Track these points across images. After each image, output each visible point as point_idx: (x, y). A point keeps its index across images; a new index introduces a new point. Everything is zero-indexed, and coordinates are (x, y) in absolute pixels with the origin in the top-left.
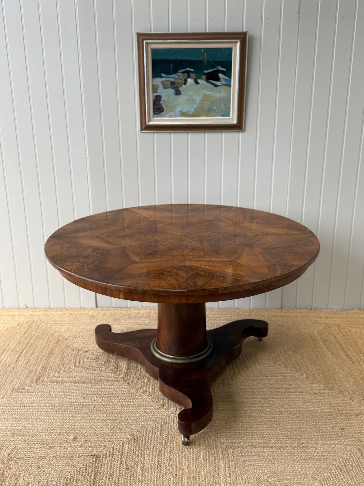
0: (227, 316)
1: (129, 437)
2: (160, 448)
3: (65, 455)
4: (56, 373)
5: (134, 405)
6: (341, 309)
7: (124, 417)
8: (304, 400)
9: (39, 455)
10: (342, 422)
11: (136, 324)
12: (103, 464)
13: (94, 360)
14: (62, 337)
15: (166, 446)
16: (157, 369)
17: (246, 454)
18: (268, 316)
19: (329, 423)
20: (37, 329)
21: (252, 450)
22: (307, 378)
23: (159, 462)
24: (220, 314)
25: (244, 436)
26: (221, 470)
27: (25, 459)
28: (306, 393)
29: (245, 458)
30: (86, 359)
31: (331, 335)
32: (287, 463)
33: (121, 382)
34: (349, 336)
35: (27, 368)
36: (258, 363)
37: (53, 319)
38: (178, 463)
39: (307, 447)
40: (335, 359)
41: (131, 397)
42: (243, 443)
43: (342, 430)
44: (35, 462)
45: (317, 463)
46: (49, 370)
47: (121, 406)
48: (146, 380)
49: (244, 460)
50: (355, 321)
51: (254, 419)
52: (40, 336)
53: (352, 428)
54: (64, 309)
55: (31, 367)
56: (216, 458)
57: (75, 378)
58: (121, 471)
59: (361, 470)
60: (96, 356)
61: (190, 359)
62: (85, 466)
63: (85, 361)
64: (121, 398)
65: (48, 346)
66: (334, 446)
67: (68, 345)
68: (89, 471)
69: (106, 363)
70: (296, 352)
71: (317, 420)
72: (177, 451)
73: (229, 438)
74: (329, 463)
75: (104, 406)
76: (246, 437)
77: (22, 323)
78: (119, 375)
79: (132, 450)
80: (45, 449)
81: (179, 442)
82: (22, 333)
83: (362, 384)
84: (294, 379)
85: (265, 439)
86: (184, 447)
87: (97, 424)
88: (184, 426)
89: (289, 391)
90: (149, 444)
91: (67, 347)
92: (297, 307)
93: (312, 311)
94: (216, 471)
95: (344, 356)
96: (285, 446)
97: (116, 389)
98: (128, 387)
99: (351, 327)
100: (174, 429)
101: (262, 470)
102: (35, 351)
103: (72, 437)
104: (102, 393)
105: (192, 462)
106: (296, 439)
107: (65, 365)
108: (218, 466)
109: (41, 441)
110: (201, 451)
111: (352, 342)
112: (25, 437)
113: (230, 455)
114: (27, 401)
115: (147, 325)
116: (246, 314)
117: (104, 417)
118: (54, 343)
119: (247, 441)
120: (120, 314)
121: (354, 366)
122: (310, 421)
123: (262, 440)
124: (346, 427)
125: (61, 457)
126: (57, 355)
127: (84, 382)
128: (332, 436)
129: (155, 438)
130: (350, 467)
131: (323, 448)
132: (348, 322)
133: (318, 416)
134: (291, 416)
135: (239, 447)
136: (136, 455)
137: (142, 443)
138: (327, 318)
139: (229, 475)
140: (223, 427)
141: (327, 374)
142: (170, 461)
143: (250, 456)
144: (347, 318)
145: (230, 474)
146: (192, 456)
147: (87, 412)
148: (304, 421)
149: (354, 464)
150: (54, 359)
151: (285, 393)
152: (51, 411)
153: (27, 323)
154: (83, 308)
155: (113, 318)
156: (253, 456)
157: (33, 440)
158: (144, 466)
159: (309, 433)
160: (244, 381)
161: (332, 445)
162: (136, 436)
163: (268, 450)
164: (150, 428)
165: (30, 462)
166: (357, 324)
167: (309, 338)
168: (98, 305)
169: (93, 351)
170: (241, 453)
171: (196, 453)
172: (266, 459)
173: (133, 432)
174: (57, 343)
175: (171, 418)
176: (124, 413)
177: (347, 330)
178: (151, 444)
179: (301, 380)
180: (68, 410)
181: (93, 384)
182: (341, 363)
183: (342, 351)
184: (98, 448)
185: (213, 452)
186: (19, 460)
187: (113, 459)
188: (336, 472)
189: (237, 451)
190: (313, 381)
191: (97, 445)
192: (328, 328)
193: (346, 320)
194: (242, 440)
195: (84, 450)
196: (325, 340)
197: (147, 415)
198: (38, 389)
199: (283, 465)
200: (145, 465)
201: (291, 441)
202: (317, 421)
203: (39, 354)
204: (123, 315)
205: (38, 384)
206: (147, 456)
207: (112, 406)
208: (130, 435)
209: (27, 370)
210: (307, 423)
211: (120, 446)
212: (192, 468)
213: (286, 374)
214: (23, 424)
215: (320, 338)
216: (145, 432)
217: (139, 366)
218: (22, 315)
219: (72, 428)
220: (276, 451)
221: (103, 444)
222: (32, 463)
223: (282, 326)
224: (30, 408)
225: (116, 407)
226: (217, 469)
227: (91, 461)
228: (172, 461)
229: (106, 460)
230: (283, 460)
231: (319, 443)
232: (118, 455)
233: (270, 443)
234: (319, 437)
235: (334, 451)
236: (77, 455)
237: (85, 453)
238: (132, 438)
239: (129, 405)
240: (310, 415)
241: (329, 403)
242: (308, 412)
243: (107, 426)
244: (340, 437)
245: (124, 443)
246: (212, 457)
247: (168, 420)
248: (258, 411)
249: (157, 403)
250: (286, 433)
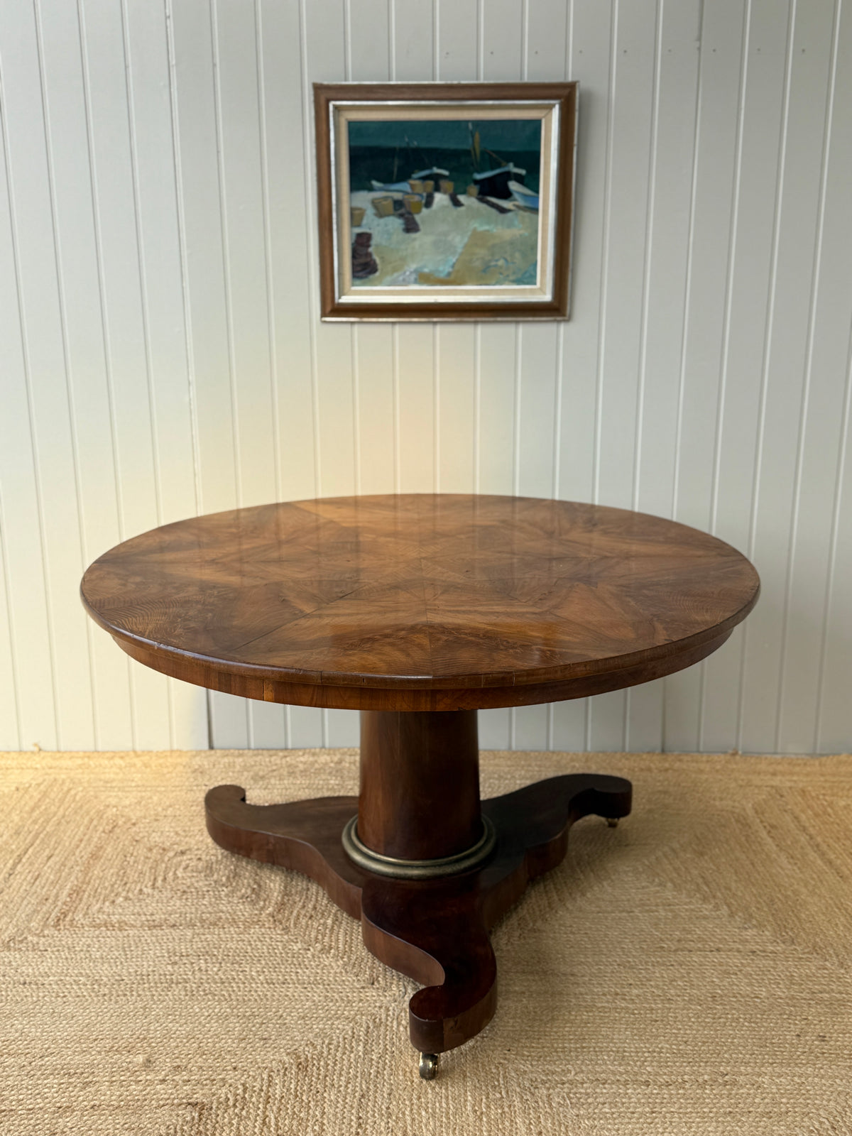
0: (530, 768)
1: (286, 1059)
2: (364, 1086)
3: (122, 1103)
4: (107, 904)
5: (299, 980)
6: (807, 754)
7: (274, 1010)
8: (725, 968)
9: (56, 1102)
10: (821, 1021)
11: (307, 788)
12: (217, 1125)
13: (200, 872)
14: (123, 819)
15: (378, 1080)
16: (357, 892)
17: (582, 1100)
18: (629, 769)
19: (790, 1023)
20: (62, 801)
21: (598, 1090)
22: (732, 915)
23: (361, 1121)
24: (513, 766)
25: (577, 1056)
27: (20, 1112)
28: (730, 950)
29: (579, 1109)
30: (181, 870)
31: (784, 813)
32: (686, 1123)
33: (267, 926)
34: (829, 815)
36: (609, 881)
37: (102, 777)
38: (409, 1122)
39: (734, 1083)
40: (798, 871)
41: (293, 961)
42: (573, 1073)
43: (824, 1041)
44: (46, 1121)
45: (762, 1123)
46: (89, 896)
47: (267, 983)
48: (329, 922)
49: (577, 1116)
50: (842, 782)
51: (602, 1014)
52: (68, 815)
53: (847, 1035)
54: (132, 754)
55: (45, 890)
56: (506, 1109)
57: (152, 914)
60: (205, 865)
61: (440, 865)
62: (172, 1131)
63: (180, 875)
64: (267, 964)
65: (89, 840)
66: (803, 1079)
67: (137, 838)
69: (232, 880)
70: (702, 854)
71: (759, 1016)
72: (406, 1093)
73: (538, 1061)
74: (793, 1122)
75: (223, 983)
76: (581, 1057)
77: (27, 785)
78: (262, 908)
79: (292, 1091)
80: (71, 1089)
81: (411, 1072)
82: (27, 808)
84: (697, 918)
85: (629, 1064)
86: (424, 1082)
87: (204, 1026)
88: (425, 1028)
89: (686, 946)
90: (335, 1077)
91: (134, 843)
92: (701, 749)
93: (737, 757)
95: (819, 862)
96: (680, 1081)
97: (255, 941)
98: (286, 937)
99: (833, 795)
100: (400, 1039)
102: (57, 852)
103: (141, 1059)
104: (218, 952)
105: (444, 1120)
106: (707, 1062)
107: (128, 885)
108: (511, 1131)
109: (62, 1069)
110: (469, 1093)
111: (838, 831)
112: (23, 1059)
113: (540, 1103)
114: (30, 970)
115: (332, 789)
116: (577, 765)
117: (222, 1011)
118: (104, 832)
119: (584, 1068)
120: (269, 764)
121: (845, 887)
122: (741, 1020)
123: (620, 1065)
124: (831, 1033)
125: (111, 1108)
126: (110, 860)
127: (174, 925)
128: (799, 1056)
129: (352, 1060)
130: (845, 1133)
131: (776, 1084)
132: (827, 785)
133: (760, 1006)
134: (693, 1007)
135: (563, 1084)
136: (304, 1104)
137: (319, 1074)
138: (774, 774)
140: (523, 1033)
141: (780, 905)
142: (388, 1117)
143: (592, 1106)
144: (822, 775)
146: (444, 1105)
147: (182, 997)
148: (727, 1018)
150: (103, 871)
151: (676, 950)
152: (90, 996)
153: (39, 785)
154: (177, 750)
155: (252, 773)
156: (600, 1106)
157: (42, 1065)
158: (323, 1130)
159: (740, 1048)
160: (575, 923)
161: (800, 1077)
162: (303, 1057)
163: (637, 1091)
164: (338, 1037)
165: (32, 1122)
166: (847, 787)
167: (733, 820)
168: (216, 744)
169: (200, 852)
170: (570, 1098)
171: (454, 1099)
172: (633, 1113)
173: (295, 1047)
174: (110, 832)
175: (391, 1013)
176: (274, 1001)
177: (825, 803)
178: (341, 1075)
179: (717, 921)
180: (134, 993)
181: (197, 931)
182: (813, 879)
183: (815, 852)
184: (206, 1085)
185: (498, 1095)
186: (5, 1116)
187: (244, 1113)
189: (559, 1093)
190: (745, 923)
191: (206, 1076)
192: (778, 797)
193: (822, 779)
194: (570, 1067)
195: (170, 1091)
196: (773, 827)
197: (331, 1004)
198: (60, 940)
199: (675, 1127)
200: (325, 1127)
201: (695, 1068)
202: (757, 1018)
203: (66, 859)
204: (274, 768)
205: (59, 930)
206: (330, 1105)
207: (244, 983)
208: (288, 1054)
209: (35, 895)
210: (734, 1024)
211: (263, 1079)
212: (444, 1134)
213: (677, 907)
214: (20, 1026)
215: (758, 821)
216: (327, 1046)
217: (314, 888)
218: (28, 768)
219: (142, 1036)
220: (658, 1094)
221: (219, 1075)
222: (38, 1122)
223: (665, 792)
224: (38, 988)
225: (253, 985)
227: (188, 1119)
228: (394, 1118)
229: (225, 1115)
230: (676, 1115)
231: (766, 1074)
232: (256, 1103)
233: (642, 1074)
234: (764, 1059)
235: (803, 1092)
236: (153, 1102)
237: (174, 1099)
238: (292, 1061)
239: (286, 980)
240: (742, 1005)
241: (786, 975)
242: (736, 997)
243: (229, 1031)
244: (818, 1057)
245: (272, 1073)
246: (496, 1109)
247: (383, 1016)
248: (611, 995)
249: (357, 976)
250: (681, 1047)
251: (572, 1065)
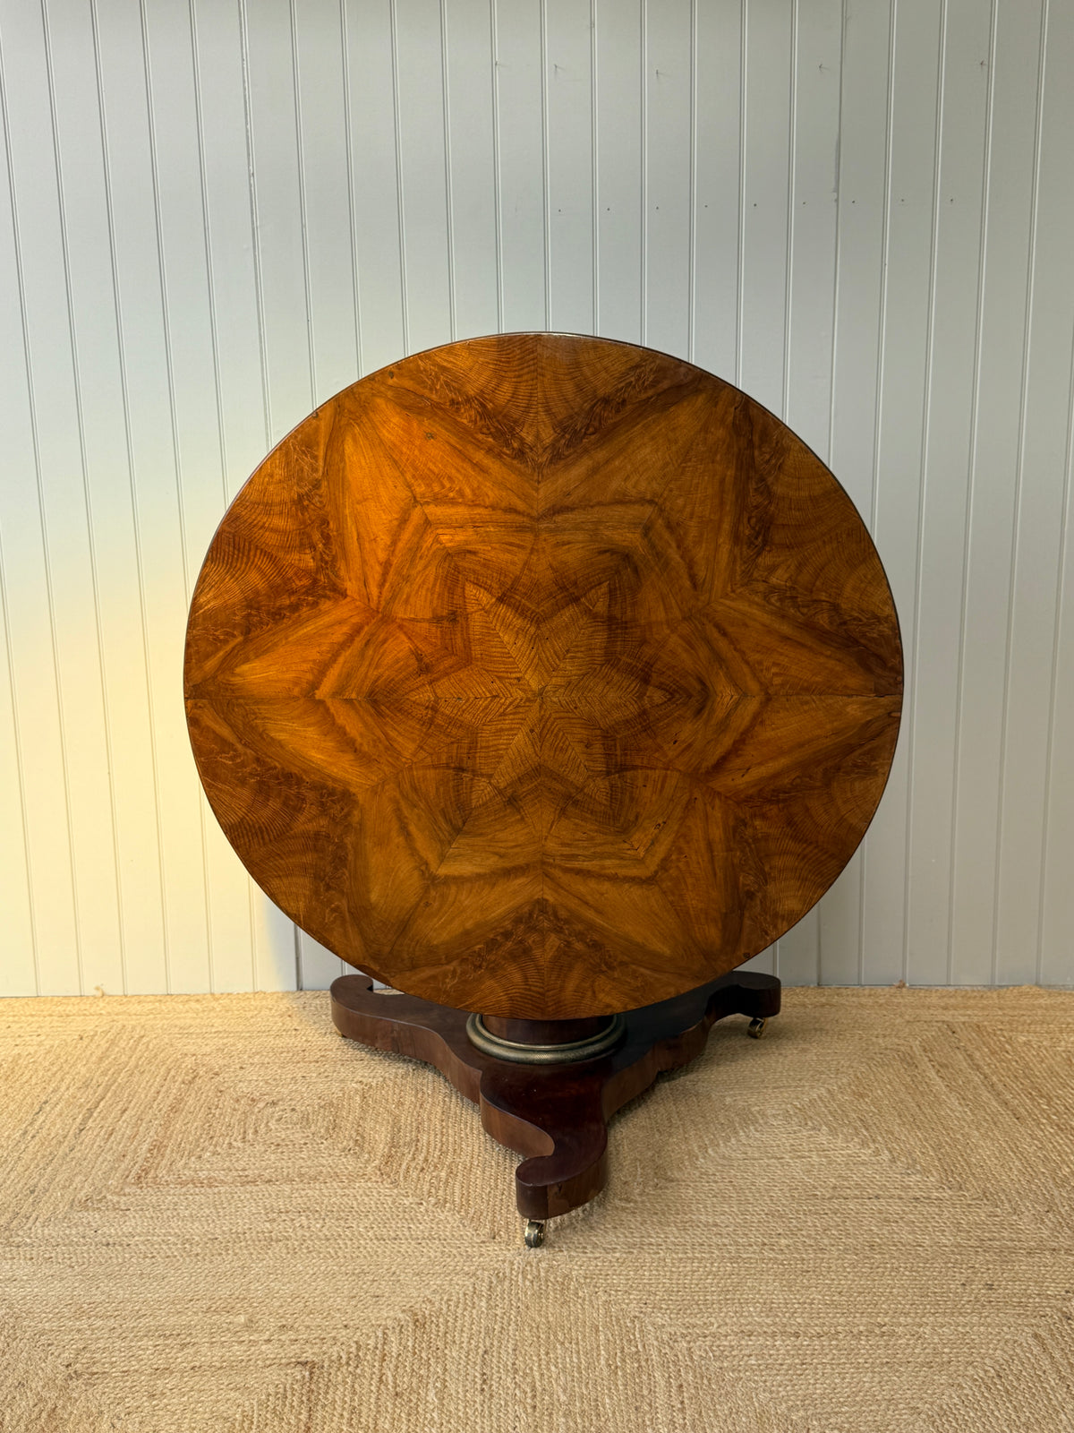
1: (401, 1316)
2: (487, 1342)
3: (225, 1364)
4: (193, 1159)
5: (411, 1235)
6: (985, 986)
7: (386, 1267)
8: (884, 1215)
9: (152, 1364)
10: (989, 1269)
13: (295, 1124)
14: (205, 1069)
15: (502, 1336)
17: (726, 1353)
19: (955, 1272)
20: (133, 1050)
21: (743, 1342)
22: (893, 1160)
23: (485, 1377)
25: (720, 1309)
26: (657, 1394)
27: (114, 1374)
28: (890, 1197)
29: (723, 1362)
30: (273, 1122)
31: (957, 1051)
33: (374, 1179)
34: (1007, 1052)
35: (112, 1149)
36: (757, 1126)
37: (177, 1022)
38: (537, 1377)
39: (892, 1334)
40: (969, 1113)
41: (404, 1217)
42: (716, 1325)
43: (991, 1289)
44: (144, 1383)
45: (922, 1373)
46: (172, 1151)
47: (377, 1238)
48: (443, 1174)
49: (721, 1368)
50: (1023, 1015)
51: (747, 1265)
52: (142, 1065)
53: (1017, 1283)
54: (209, 997)
55: (121, 1146)
56: (643, 1363)
58: (383, 1400)
59: (1042, 1387)
60: (301, 1116)
62: (281, 1390)
63: (273, 1127)
64: (376, 1219)
65: (167, 1091)
67: (222, 1089)
68: (293, 1401)
69: (331, 1132)
70: (861, 1095)
71: (921, 1265)
72: (532, 1348)
73: (677, 1314)
74: (955, 1372)
75: (328, 1240)
76: (724, 1310)
77: (92, 1033)
78: (368, 1161)
79: (410, 1348)
80: (167, 1350)
82: (94, 1058)
83: (1043, 1173)
84: (854, 1164)
85: (778, 1316)
87: (310, 1285)
89: (841, 1193)
90: (456, 1333)
91: (219, 1094)
92: (863, 982)
93: (904, 990)
94: (643, 1396)
95: (994, 1103)
96: (833, 1332)
97: (361, 1196)
98: (395, 1191)
99: (1012, 1031)
100: (526, 1294)
101: (771, 1392)
102: (132, 1104)
103: (242, 1319)
104: (321, 1207)
105: (576, 1374)
106: (863, 1313)
107: (215, 1139)
108: (649, 1384)
109: (157, 1331)
110: (602, 1348)
111: (1016, 1069)
112: (113, 1321)
113: (681, 1357)
114: (113, 1231)
117: (329, 1269)
118: (183, 1082)
119: (727, 1321)
121: (1021, 1129)
122: (901, 1269)
123: (768, 1316)
124: (1000, 1281)
125: (213, 1369)
126: (193, 1112)
127: (270, 1181)
128: (964, 1305)
129: (474, 1316)
130: (1012, 1381)
131: (939, 1335)
132: (1006, 1019)
133: (923, 1255)
135: (705, 1337)
136: (423, 1361)
137: (438, 1331)
138: (946, 1008)
139: (679, 1406)
140: (661, 1286)
141: (949, 1150)
142: (515, 1373)
143: (737, 1359)
144: (1001, 1008)
145: (682, 1402)
147: (283, 1255)
148: (886, 1268)
149: (1024, 1373)
150: (186, 1125)
151: (831, 1198)
152: (182, 1256)
153: (105, 1033)
154: (261, 992)
156: (746, 1358)
157: (134, 1327)
158: (446, 1387)
159: (899, 1298)
161: (964, 1326)
162: (420, 1314)
163: (786, 1343)
165: (128, 1384)
166: (1028, 1021)
167: (897, 1059)
168: (306, 983)
169: (293, 1103)
170: (713, 1351)
172: (781, 1365)
173: (410, 1304)
174: (191, 1082)
175: (515, 1267)
176: (385, 1257)
177: (1003, 1039)
178: (462, 1331)
179: (876, 1167)
180: (230, 1252)
181: (296, 1187)
182: (986, 1120)
183: (990, 1092)
184: (316, 1344)
185: (634, 1349)
186: (98, 1379)
187: (358, 1371)
188: (974, 1395)
189: (700, 1346)
190: (908, 1169)
191: (314, 1336)
192: (950, 1033)
193: (1000, 1013)
194: (713, 1320)
195: (277, 1351)
196: (943, 1066)
197: (449, 1260)
198: (143, 1199)
199: (828, 1378)
200: (446, 1384)
201: (849, 1319)
202: (919, 1267)
203: (142, 1112)
205: (141, 1188)
206: (452, 1362)
207: (352, 1240)
209: (111, 1151)
210: (893, 1274)
211: (377, 1337)
212: (577, 1389)
213: (833, 1152)
214: (106, 1289)
215: (926, 1059)
216: (446, 1303)
218: (91, 1014)
219: (241, 1296)
220: (808, 1345)
221: (329, 1333)
222: (135, 1384)
224: (123, 1249)
225: (361, 1242)
226: (645, 1392)
227: (298, 1377)
228: (521, 1374)
230: (828, 1366)
231: (927, 1324)
232: (371, 1361)
233: (791, 1325)
234: (926, 1308)
235: (967, 1341)
236: (259, 1362)
237: (281, 1358)
238: (408, 1318)
239: (397, 1235)
240: (902, 1254)
241: (953, 1222)
242: (895, 1246)
243: (338, 1289)
244: (985, 1306)
245: (387, 1331)
246: (632, 1363)
247: (508, 1271)
248: (758, 1246)
249: (476, 1230)
250: (834, 1298)
251: (715, 1318)
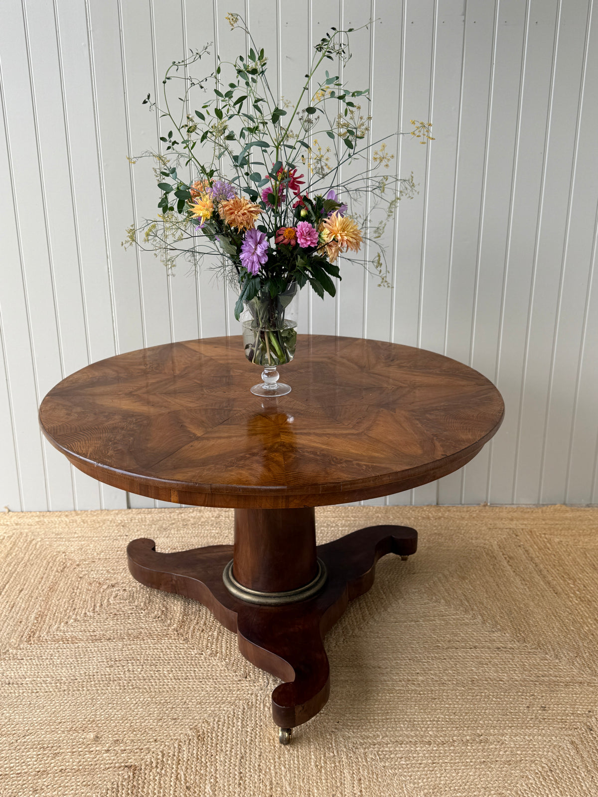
0: (348, 519)
1: (189, 732)
2: (243, 751)
3: (81, 767)
4: (63, 624)
5: (196, 676)
6: (534, 505)
7: (180, 698)
8: (480, 660)
9: (35, 768)
10: (543, 696)
11: (197, 536)
12: (145, 781)
13: (125, 600)
14: (70, 562)
15: (252, 746)
16: (234, 615)
17: (387, 756)
18: (415, 518)
19: (523, 699)
20: (27, 549)
21: (397, 749)
22: (484, 622)
23: (242, 775)
24: (336, 517)
25: (383, 725)
26: (346, 786)
27: (12, 776)
28: (483, 648)
29: (385, 762)
30: (112, 598)
31: (519, 548)
32: (455, 770)
33: (173, 638)
34: (548, 549)
35: (12, 617)
36: (403, 599)
37: (54, 530)
38: (273, 775)
39: (486, 741)
40: (527, 590)
41: (191, 663)
42: (381, 737)
43: (544, 710)
44: (30, 782)
45: (504, 769)
46: (50, 619)
47: (175, 678)
48: (215, 634)
49: (384, 767)
50: (557, 524)
51: (399, 695)
52: (32, 560)
53: (560, 706)
54: (73, 513)
55: (19, 615)
56: (337, 764)
57: (94, 631)
58: (178, 792)
59: (576, 777)
60: (129, 594)
61: (289, 596)
62: (115, 786)
63: (112, 602)
64: (174, 665)
65: (47, 577)
66: (531, 737)
67: (81, 576)
68: (123, 793)
69: (147, 605)
70: (464, 578)
71: (502, 694)
72: (271, 754)
73: (357, 729)
74: (524, 768)
75: (145, 680)
76: (386, 726)
78: (169, 625)
79: (195, 755)
81: (274, 739)
83: (573, 630)
84: (461, 625)
85: (418, 730)
86: (283, 746)
87: (134, 711)
88: (283, 712)
89: (454, 645)
90: (223, 744)
91: (79, 579)
92: (463, 502)
93: (487, 507)
94: (337, 787)
95: (542, 583)
96: (451, 741)
97: (165, 649)
98: (186, 645)
99: (551, 535)
100: (266, 717)
101: (414, 783)
102: (26, 587)
103: (92, 735)
104: (141, 657)
105: (297, 772)
106: (468, 727)
107: (76, 610)
108: (341, 779)
109: (39, 744)
110: (312, 753)
111: (554, 560)
112: (11, 738)
113: (360, 759)
114: (12, 674)
115: (214, 537)
116: (380, 515)
117: (145, 699)
118: (57, 571)
119: (388, 733)
120: (169, 519)
121: (559, 601)
122: (491, 697)
123: (412, 730)
124: (549, 705)
125: (73, 771)
126: (63, 592)
127: (110, 639)
128: (528, 721)
129: (234, 732)
130: (558, 774)
131: (514, 741)
132: (547, 527)
133: (503, 687)
134: (459, 688)
135: (374, 745)
136: (203, 764)
137: (212, 743)
138: (512, 520)
139: (359, 793)
140: (347, 710)
141: (516, 615)
142: (260, 772)
143: (393, 760)
144: (544, 520)
145: (361, 791)
146: (296, 762)
147: (117, 690)
148: (481, 696)
149: (565, 768)
150: (58, 600)
151: (448, 648)
152: (55, 691)
153: (10, 537)
154: (105, 510)
155: (158, 526)
156: (399, 760)
157: (25, 742)
158: (217, 782)
159: (490, 717)
160: (380, 630)
161: (529, 736)
162: (201, 731)
163: (423, 749)
164: (224, 716)
165: (20, 782)
166: (560, 528)
167: (484, 554)
168: (132, 504)
169: (124, 585)
170: (379, 755)
171: (303, 758)
172: (421, 764)
173: (195, 724)
174: (62, 571)
175: (259, 698)
176: (180, 691)
177: (546, 540)
178: (227, 743)
179: (474, 627)
180: (84, 688)
181: (125, 643)
183: (539, 576)
184: (137, 753)
185: (332, 754)
187: (163, 772)
188: (536, 783)
189: (372, 751)
190: (493, 628)
191: (136, 747)
192: (514, 536)
193: (544, 523)
195: (113, 758)
196: (511, 558)
197: (218, 693)
198: (32, 652)
199: (448, 773)
200: (218, 780)
201: (460, 732)
202: (502, 695)
203: (32, 592)
204: (173, 521)
205: (31, 644)
206: (221, 765)
207: (159, 679)
208: (191, 729)
209: (13, 619)
210: (486, 700)
211: (175, 748)
212: (297, 783)
213: (448, 617)
214: (7, 715)
215: (501, 553)
216: (217, 723)
217: (204, 609)
218: (1, 525)
219: (91, 720)
220: (437, 750)
221: (145, 745)
222: (25, 782)
223: (439, 534)
224: (19, 687)
225: (165, 681)
226: (339, 784)
227: (126, 777)
228: (263, 772)
229: (151, 774)
230: (449, 765)
231: (507, 734)
232: (171, 765)
233: (426, 736)
234: (506, 723)
235: (531, 746)
236: (102, 766)
237: (116, 763)
238: (194, 734)
239: (187, 676)
240: (491, 686)
241: (520, 664)
242: (487, 680)
243: (151, 714)
244: (541, 722)
245: (181, 743)
246: (331, 764)
247: (254, 700)
248: (405, 681)
249: (235, 672)
250: (451, 717)
251: (380, 732)
